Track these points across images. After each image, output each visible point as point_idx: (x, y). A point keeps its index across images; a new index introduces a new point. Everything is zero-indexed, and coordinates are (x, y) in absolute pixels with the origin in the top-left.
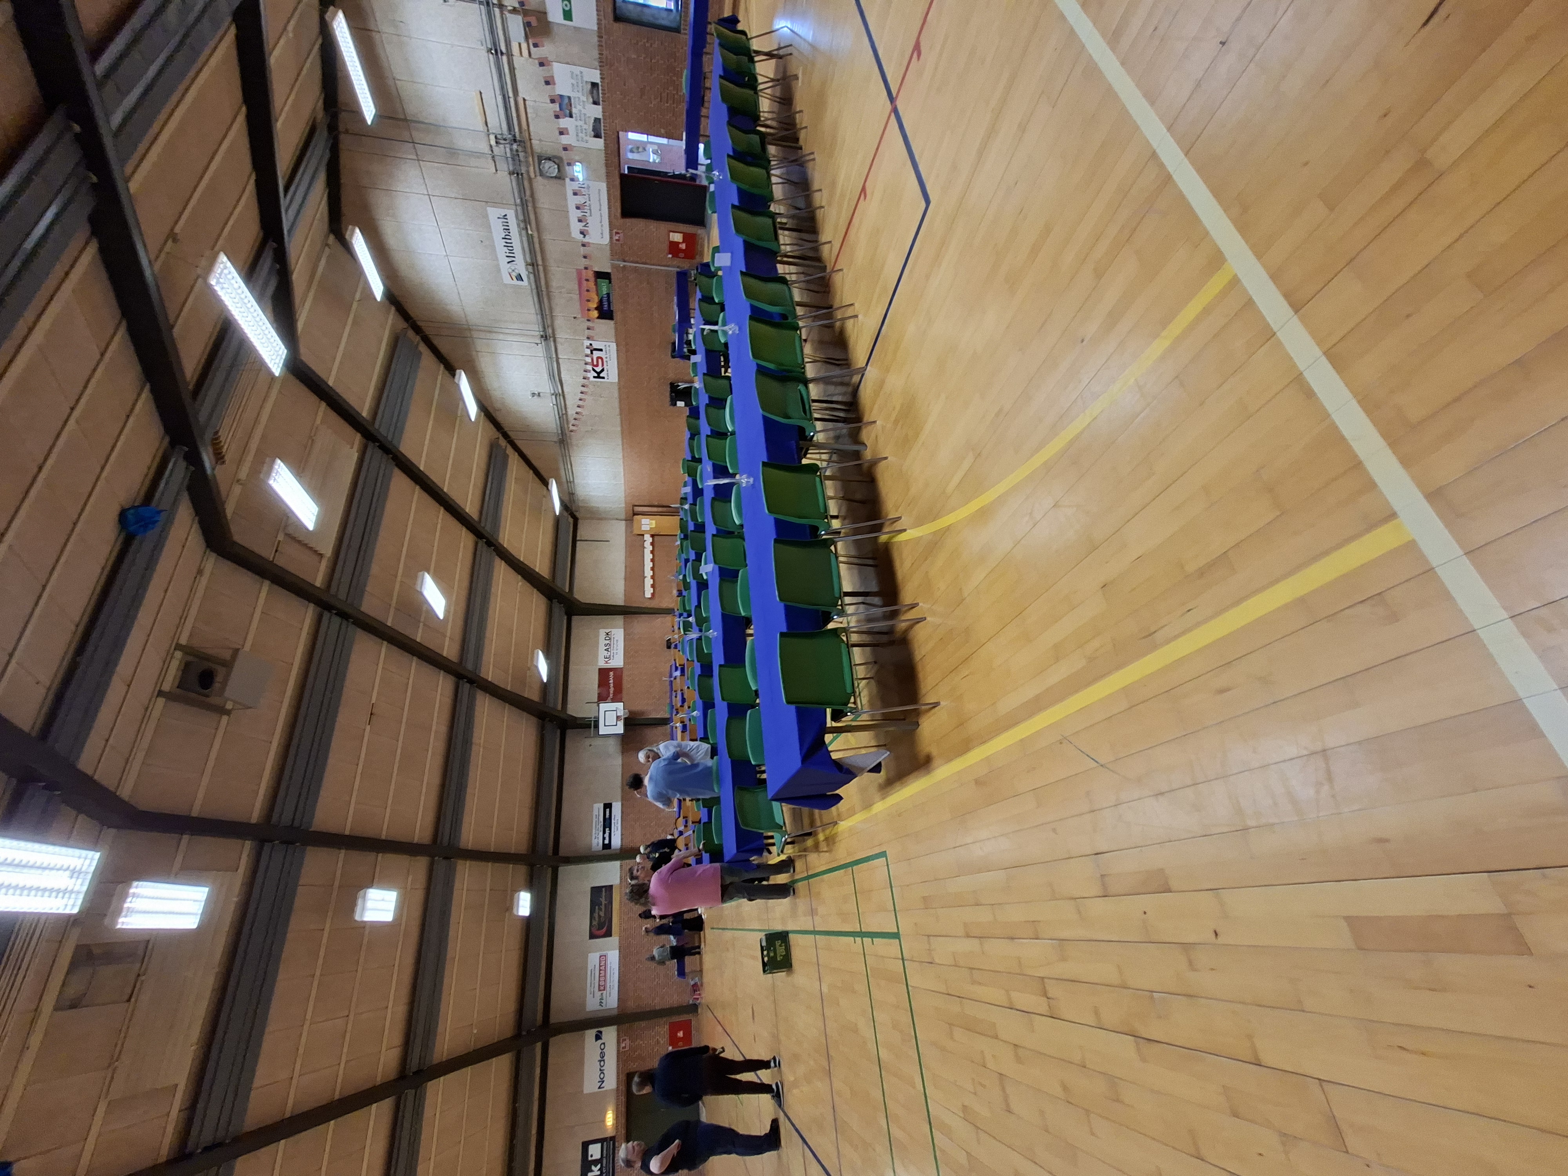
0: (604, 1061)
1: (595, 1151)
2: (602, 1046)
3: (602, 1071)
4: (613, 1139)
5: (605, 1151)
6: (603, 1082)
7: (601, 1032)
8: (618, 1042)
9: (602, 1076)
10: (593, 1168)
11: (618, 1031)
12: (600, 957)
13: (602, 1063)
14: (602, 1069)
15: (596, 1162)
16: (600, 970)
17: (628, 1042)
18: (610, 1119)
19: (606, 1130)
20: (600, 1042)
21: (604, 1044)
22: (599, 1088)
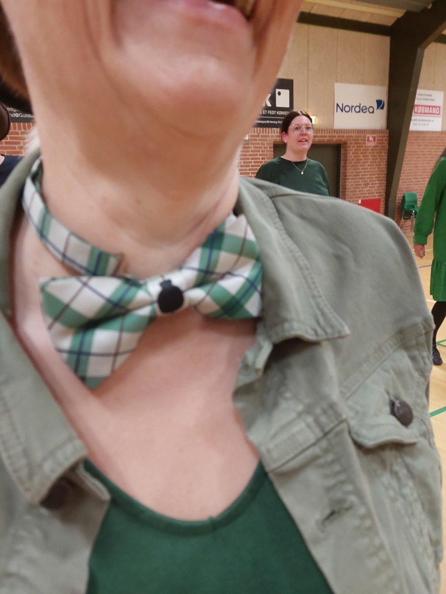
0: (359, 112)
2: (371, 110)
5: (281, 113)
7: (382, 108)
8: (373, 131)
9: (347, 109)
11: (380, 131)
12: (439, 107)
13: (357, 109)
14: (353, 108)
15: (273, 101)
16: (430, 107)
17: (372, 144)
20: (375, 106)
21: (373, 112)
22: (338, 105)
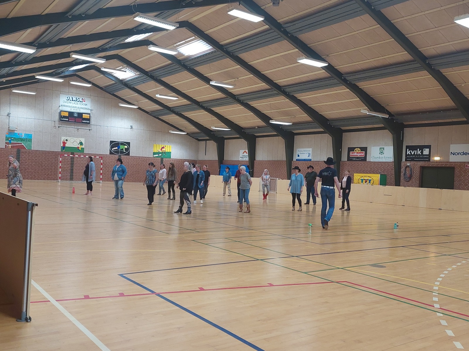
0: (463, 155)
1: (426, 152)
3: (458, 154)
4: (429, 160)
5: (425, 156)
6: (454, 155)
9: (456, 154)
10: (420, 151)
14: (460, 154)
15: (422, 152)
18: (437, 159)
19: (433, 157)
22: (451, 153)
